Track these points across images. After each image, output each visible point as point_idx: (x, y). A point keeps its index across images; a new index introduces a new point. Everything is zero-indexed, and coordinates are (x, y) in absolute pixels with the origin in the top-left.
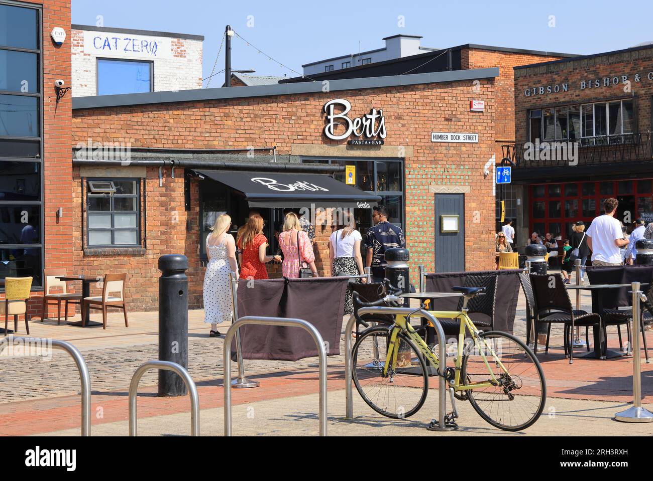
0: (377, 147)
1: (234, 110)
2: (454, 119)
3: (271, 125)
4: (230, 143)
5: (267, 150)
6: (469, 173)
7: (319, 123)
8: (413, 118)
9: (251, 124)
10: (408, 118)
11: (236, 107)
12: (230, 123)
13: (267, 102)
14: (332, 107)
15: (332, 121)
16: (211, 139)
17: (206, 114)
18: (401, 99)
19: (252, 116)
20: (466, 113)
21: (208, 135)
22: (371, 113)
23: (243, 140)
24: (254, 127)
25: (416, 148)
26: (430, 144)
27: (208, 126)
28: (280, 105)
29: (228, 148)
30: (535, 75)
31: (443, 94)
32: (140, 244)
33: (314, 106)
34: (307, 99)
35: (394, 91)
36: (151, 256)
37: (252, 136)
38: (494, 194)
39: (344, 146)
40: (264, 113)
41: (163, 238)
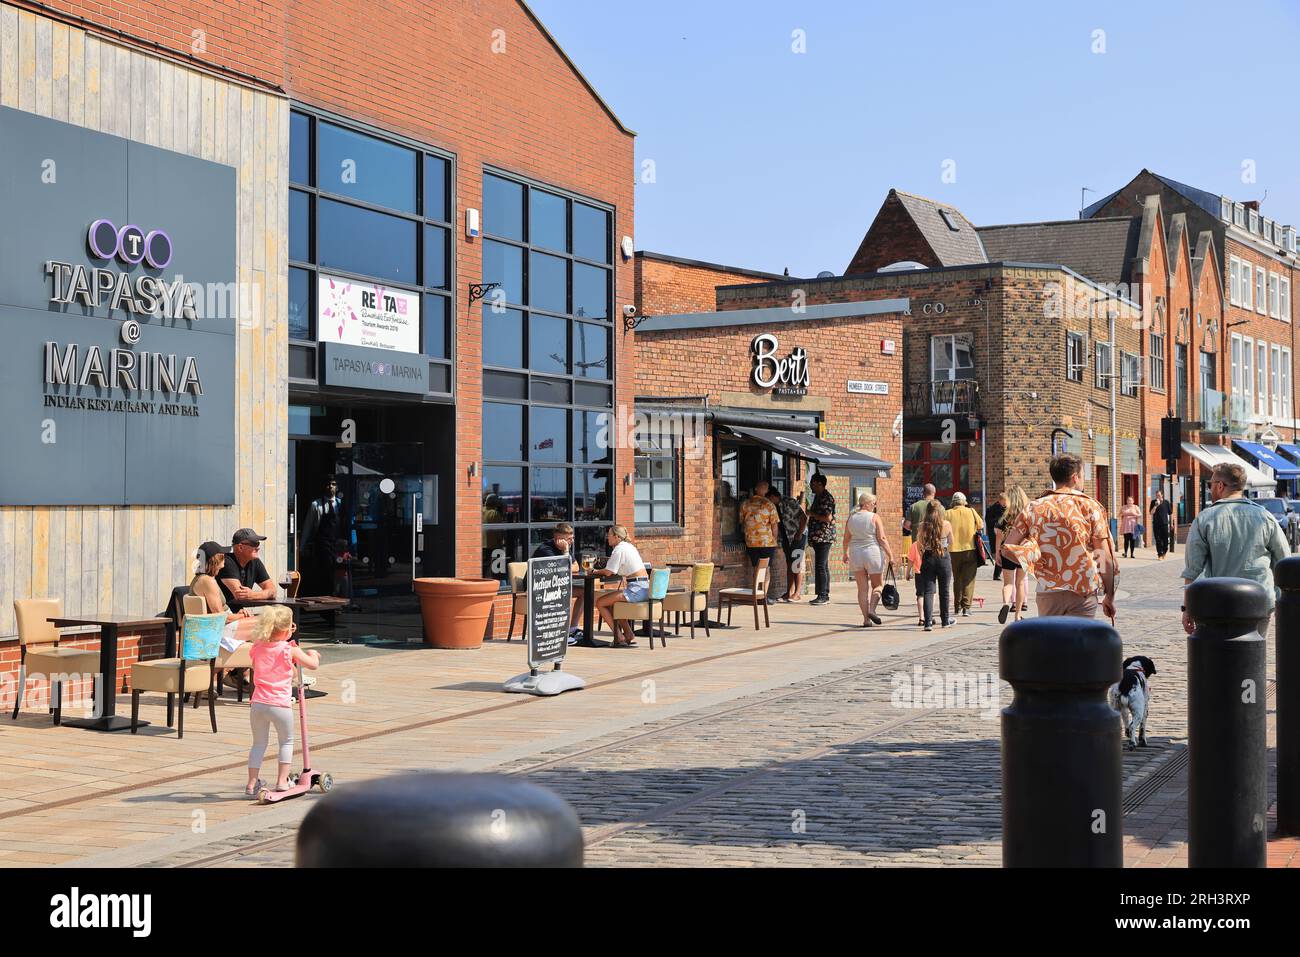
0: (798, 397)
1: (669, 345)
2: (867, 364)
3: (703, 366)
4: (666, 389)
5: (700, 399)
6: (880, 434)
7: (746, 365)
8: (832, 361)
9: (685, 364)
10: (826, 360)
11: (671, 341)
12: (665, 362)
13: (701, 336)
14: (761, 343)
15: (761, 362)
16: (648, 382)
17: (644, 349)
18: (821, 336)
19: (686, 353)
20: (877, 356)
21: (645, 377)
22: (796, 354)
23: (677, 384)
24: (689, 367)
25: (834, 399)
26: (846, 395)
27: (645, 366)
28: (713, 339)
29: (664, 395)
30: (749, 299)
31: (858, 331)
32: (677, 522)
33: (743, 341)
34: (736, 334)
35: (814, 326)
36: (687, 538)
37: (686, 380)
38: (901, 461)
39: (768, 395)
40: (697, 349)
41: (698, 513)
